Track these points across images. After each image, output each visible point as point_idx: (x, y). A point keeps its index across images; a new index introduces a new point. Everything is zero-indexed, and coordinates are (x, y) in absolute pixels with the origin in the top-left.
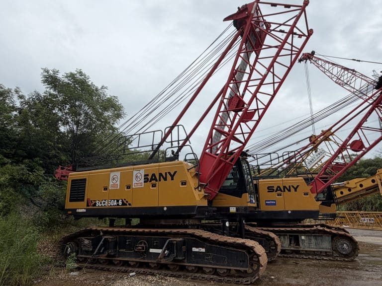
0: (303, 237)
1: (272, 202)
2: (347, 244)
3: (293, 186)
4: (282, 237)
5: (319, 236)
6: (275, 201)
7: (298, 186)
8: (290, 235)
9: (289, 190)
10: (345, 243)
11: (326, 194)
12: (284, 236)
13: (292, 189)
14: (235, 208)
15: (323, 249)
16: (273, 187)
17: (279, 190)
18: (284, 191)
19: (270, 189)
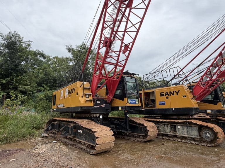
0: (179, 127)
1: (163, 103)
2: (209, 133)
3: (175, 92)
4: (166, 126)
5: (189, 126)
6: (164, 102)
7: (179, 91)
8: (170, 125)
9: (173, 94)
10: (208, 133)
11: (213, 96)
12: (167, 125)
13: (175, 93)
14: (121, 107)
15: (192, 135)
16: (163, 93)
17: (167, 95)
18: (170, 95)
19: (162, 94)
